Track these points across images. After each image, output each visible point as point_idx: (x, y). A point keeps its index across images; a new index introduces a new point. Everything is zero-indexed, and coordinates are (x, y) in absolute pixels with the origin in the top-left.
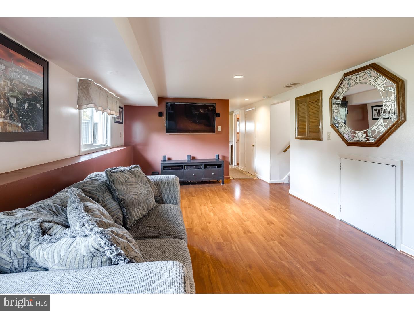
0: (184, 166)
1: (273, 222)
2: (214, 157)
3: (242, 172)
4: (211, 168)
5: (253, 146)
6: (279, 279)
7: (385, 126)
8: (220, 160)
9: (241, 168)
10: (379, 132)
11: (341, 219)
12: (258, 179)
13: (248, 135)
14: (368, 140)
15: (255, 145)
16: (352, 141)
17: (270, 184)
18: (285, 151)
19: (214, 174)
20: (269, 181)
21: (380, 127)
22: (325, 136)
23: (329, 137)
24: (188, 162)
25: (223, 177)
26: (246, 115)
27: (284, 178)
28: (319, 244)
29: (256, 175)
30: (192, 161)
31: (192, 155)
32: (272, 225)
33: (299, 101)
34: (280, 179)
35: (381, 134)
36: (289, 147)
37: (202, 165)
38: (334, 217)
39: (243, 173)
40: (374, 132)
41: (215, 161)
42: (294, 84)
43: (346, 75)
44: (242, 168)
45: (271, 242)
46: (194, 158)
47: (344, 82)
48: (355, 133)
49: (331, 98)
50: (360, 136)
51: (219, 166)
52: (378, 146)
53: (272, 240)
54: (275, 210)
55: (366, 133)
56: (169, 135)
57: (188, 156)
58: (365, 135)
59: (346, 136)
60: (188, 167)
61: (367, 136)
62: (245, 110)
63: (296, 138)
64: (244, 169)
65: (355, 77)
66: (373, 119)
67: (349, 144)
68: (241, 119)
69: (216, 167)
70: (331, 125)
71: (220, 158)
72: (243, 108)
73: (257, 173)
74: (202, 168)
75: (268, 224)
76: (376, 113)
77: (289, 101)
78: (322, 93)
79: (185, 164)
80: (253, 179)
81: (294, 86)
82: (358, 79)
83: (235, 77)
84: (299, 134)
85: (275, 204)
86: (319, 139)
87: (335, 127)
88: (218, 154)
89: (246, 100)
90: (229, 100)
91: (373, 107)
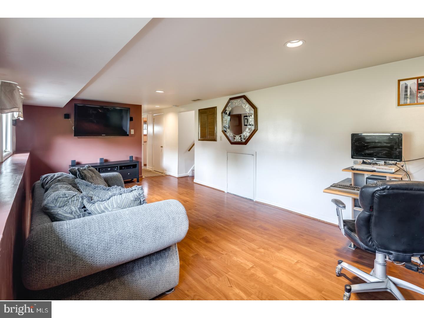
0: (99, 168)
1: (187, 200)
2: (128, 159)
3: (150, 171)
4: (126, 169)
5: (162, 147)
6: (199, 225)
7: (249, 133)
8: (134, 160)
9: (148, 168)
10: (247, 136)
11: (228, 192)
12: (167, 175)
13: (156, 137)
14: (242, 141)
15: (164, 146)
16: (234, 142)
17: (178, 178)
18: (189, 151)
19: (130, 174)
20: (177, 176)
21: (247, 133)
22: (218, 138)
23: (221, 139)
24: (101, 165)
25: (138, 176)
26: (154, 119)
27: (189, 172)
28: (217, 206)
29: (165, 172)
30: (105, 164)
31: (105, 158)
32: (188, 202)
33: (202, 112)
34: (186, 173)
35: (248, 137)
36: (194, 145)
37: (117, 167)
38: (224, 192)
39: (152, 172)
40: (244, 136)
41: (129, 162)
42: (198, 100)
43: (231, 99)
44: (150, 168)
45: (189, 211)
46: (106, 161)
47: (230, 104)
48: (235, 136)
49: (222, 113)
50: (238, 138)
51: (135, 166)
52: (246, 144)
53: (190, 210)
54: (187, 194)
55: (240, 136)
56: (77, 138)
57: (101, 159)
58: (240, 138)
59: (230, 138)
60: (103, 170)
61: (241, 138)
62: (152, 115)
63: (199, 140)
64: (152, 169)
65: (235, 101)
66: (245, 125)
67: (232, 143)
68: (148, 122)
69: (131, 168)
70: (222, 131)
71: (134, 159)
72: (151, 112)
73: (165, 171)
74: (118, 169)
75: (185, 202)
76: (246, 121)
77: (194, 111)
78: (217, 109)
79: (100, 167)
80: (163, 176)
81: (198, 101)
82: (237, 103)
83: (157, 91)
84: (202, 136)
85: (185, 190)
86: (215, 140)
87: (224, 132)
88: (131, 155)
89: (157, 106)
90: (141, 105)
91: (244, 116)
